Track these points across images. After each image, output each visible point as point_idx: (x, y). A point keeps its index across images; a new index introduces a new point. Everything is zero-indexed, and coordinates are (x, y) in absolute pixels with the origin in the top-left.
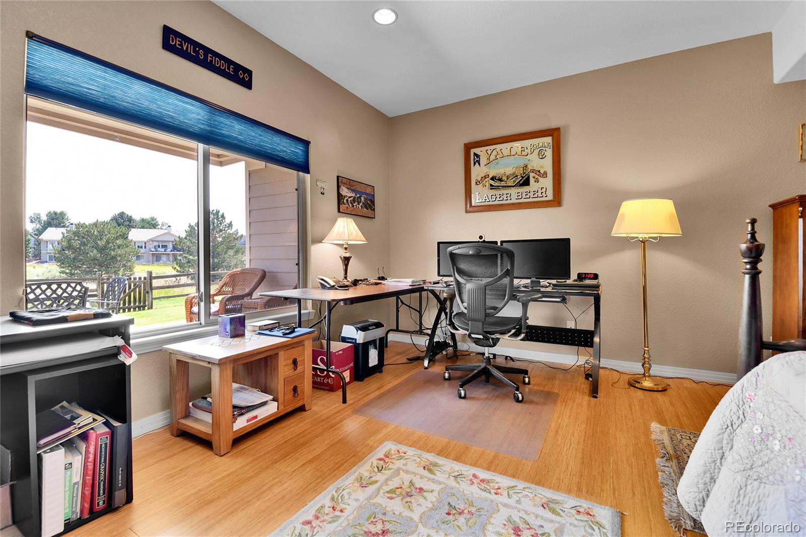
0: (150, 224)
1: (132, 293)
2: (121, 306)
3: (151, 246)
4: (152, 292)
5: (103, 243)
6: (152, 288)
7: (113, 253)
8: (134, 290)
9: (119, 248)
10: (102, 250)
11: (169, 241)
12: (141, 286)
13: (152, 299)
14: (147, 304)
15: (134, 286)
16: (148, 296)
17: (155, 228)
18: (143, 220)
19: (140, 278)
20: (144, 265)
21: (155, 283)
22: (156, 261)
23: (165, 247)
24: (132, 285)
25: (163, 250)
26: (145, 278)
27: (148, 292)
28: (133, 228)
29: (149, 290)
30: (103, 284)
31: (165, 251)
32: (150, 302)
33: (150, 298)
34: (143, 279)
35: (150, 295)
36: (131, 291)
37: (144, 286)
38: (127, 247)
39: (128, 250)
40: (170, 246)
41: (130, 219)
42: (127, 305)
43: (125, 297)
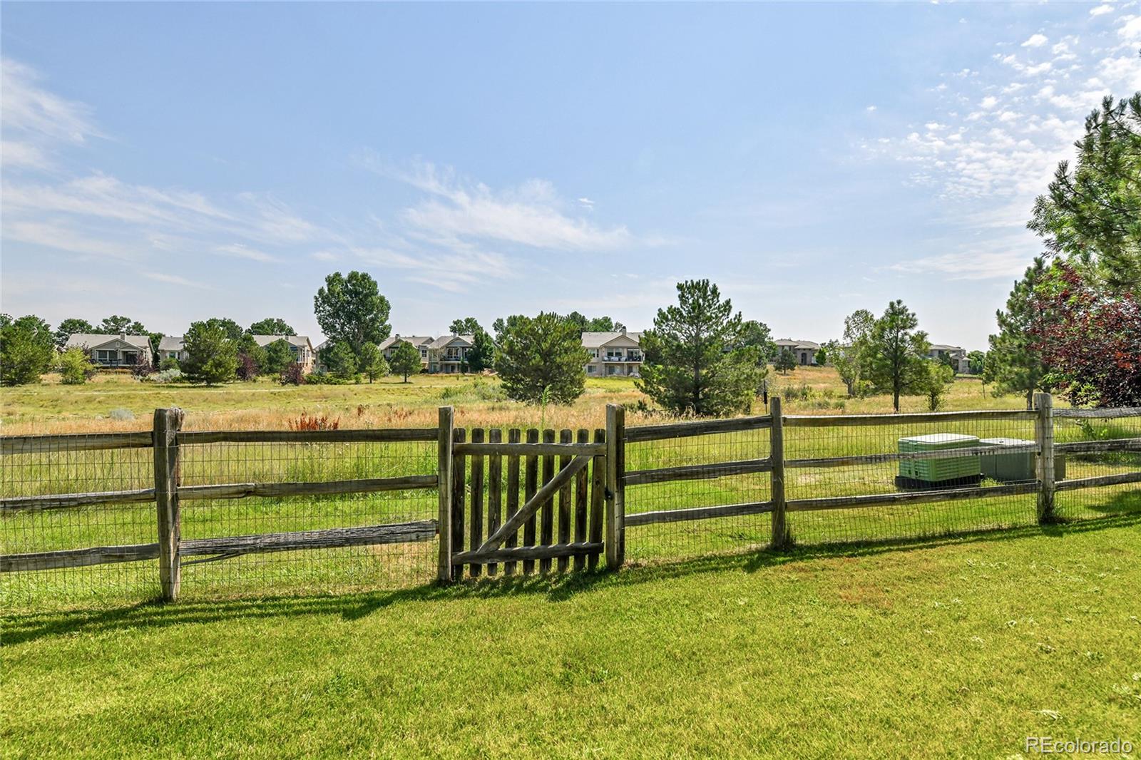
0: (604, 325)
1: (556, 496)
2: (520, 546)
3: (604, 354)
4: (623, 493)
5: (547, 345)
6: (622, 480)
7: (558, 360)
8: (562, 483)
9: (566, 353)
10: (546, 355)
11: (623, 348)
12: (586, 468)
13: (624, 522)
14: (604, 541)
15: (563, 466)
16: (611, 513)
17: (608, 331)
18: (596, 321)
19: (583, 436)
20: (596, 378)
21: (636, 457)
22: (610, 374)
23: (619, 354)
24: (557, 459)
25: (617, 359)
26: (600, 436)
27: (608, 495)
28: (585, 331)
29: (613, 488)
30: (459, 453)
31: (619, 360)
32: (617, 533)
33: (617, 521)
34: (591, 441)
35: (617, 508)
36: (553, 490)
37: (597, 468)
38: (576, 351)
39: (577, 355)
40: (625, 353)
41: (583, 321)
42: (538, 544)
43: (532, 509)
